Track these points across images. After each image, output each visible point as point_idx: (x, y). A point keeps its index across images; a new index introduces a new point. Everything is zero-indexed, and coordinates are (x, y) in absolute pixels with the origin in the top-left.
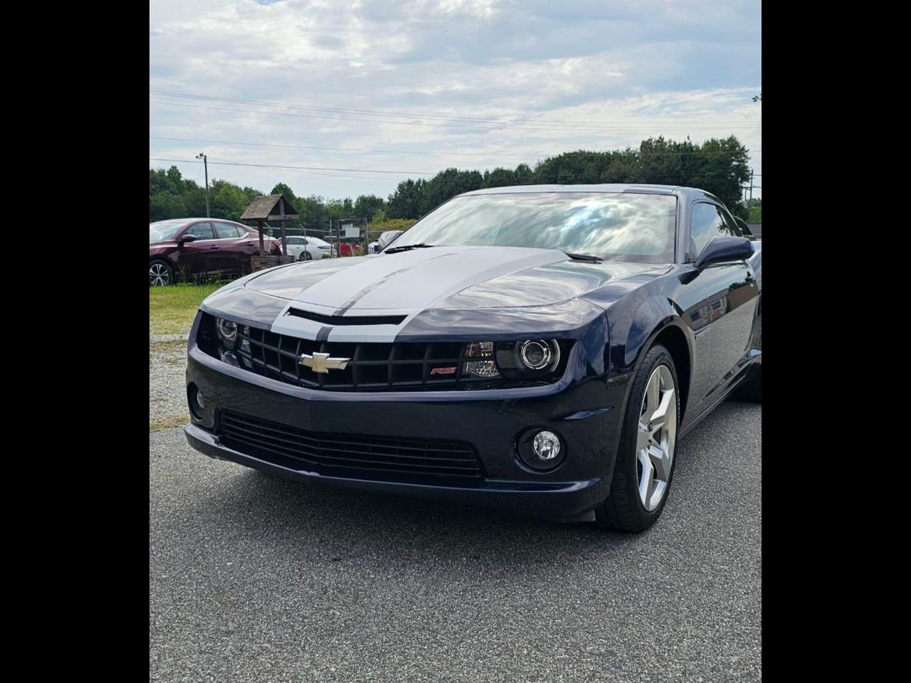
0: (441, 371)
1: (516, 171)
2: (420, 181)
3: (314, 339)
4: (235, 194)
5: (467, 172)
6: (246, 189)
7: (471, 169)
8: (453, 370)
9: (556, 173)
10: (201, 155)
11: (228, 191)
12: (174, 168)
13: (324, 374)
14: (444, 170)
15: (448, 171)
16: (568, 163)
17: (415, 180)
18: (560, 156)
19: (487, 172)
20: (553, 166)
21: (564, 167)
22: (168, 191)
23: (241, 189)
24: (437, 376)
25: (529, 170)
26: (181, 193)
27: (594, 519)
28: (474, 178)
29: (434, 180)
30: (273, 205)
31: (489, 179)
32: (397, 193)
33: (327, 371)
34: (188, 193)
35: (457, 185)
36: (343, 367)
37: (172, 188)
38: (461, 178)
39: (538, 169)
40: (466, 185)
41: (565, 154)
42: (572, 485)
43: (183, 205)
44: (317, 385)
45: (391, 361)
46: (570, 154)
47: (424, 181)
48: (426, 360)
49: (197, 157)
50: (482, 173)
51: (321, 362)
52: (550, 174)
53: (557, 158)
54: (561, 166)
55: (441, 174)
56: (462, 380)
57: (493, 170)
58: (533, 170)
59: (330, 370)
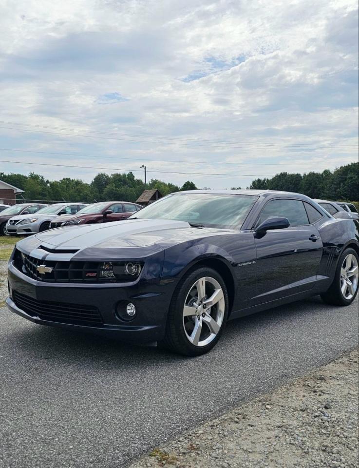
0: (90, 275)
1: (322, 174)
2: (265, 180)
3: (41, 259)
4: (163, 187)
5: (293, 175)
6: (169, 184)
7: (296, 173)
8: (95, 275)
9: (346, 175)
10: (143, 166)
11: (160, 186)
12: (131, 173)
13: (43, 274)
14: (279, 173)
15: (281, 174)
16: (353, 169)
17: (262, 179)
18: (349, 165)
19: (305, 175)
20: (344, 170)
21: (351, 171)
22: (127, 186)
23: (166, 184)
24: (89, 277)
25: (330, 173)
26: (134, 186)
27: (156, 346)
28: (297, 178)
29: (273, 179)
30: (152, 195)
31: (306, 178)
32: (251, 186)
33: (44, 273)
34: (138, 186)
35: (286, 182)
36: (50, 271)
37: (129, 184)
38: (288, 178)
39: (335, 173)
40: (291, 182)
41: (352, 164)
42: (142, 328)
43: (134, 193)
44: (41, 279)
45: (70, 269)
46: (355, 164)
47: (267, 179)
48: (84, 269)
49: (141, 167)
50: (302, 175)
51: (42, 269)
52: (342, 176)
53: (347, 166)
54: (350, 171)
55: (277, 176)
56: (100, 279)
57: (308, 173)
58: (333, 173)
59: (46, 273)
